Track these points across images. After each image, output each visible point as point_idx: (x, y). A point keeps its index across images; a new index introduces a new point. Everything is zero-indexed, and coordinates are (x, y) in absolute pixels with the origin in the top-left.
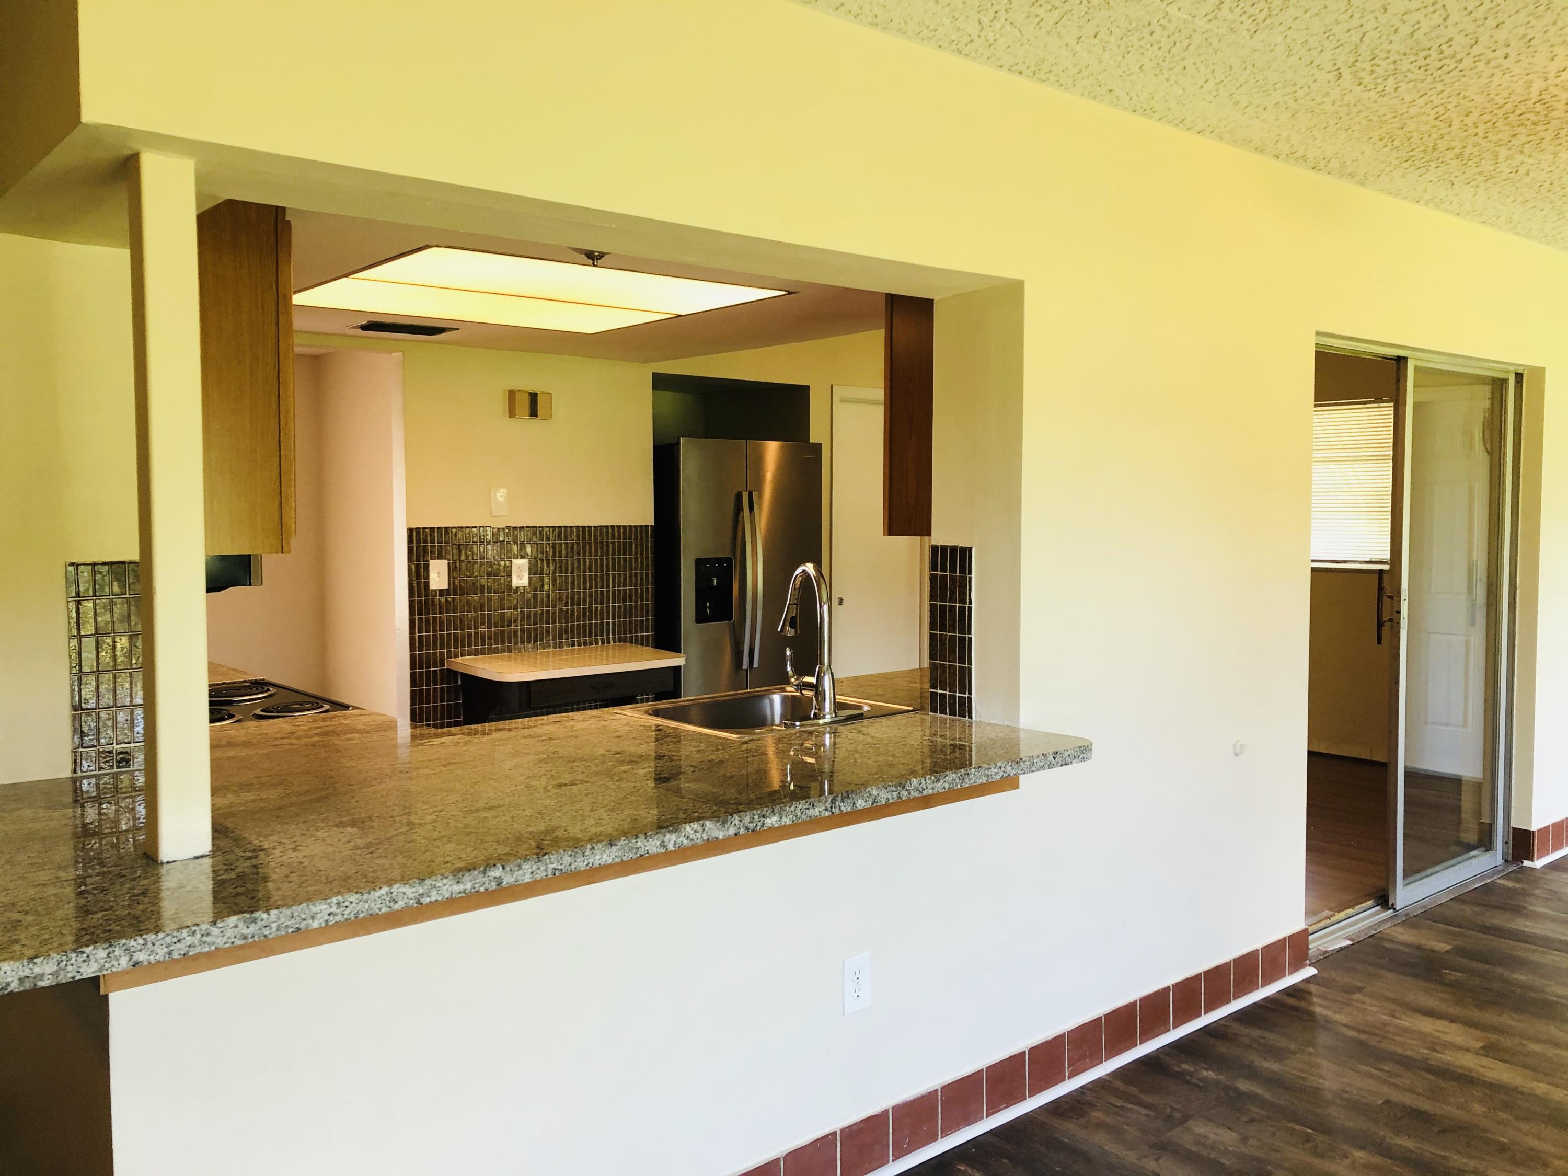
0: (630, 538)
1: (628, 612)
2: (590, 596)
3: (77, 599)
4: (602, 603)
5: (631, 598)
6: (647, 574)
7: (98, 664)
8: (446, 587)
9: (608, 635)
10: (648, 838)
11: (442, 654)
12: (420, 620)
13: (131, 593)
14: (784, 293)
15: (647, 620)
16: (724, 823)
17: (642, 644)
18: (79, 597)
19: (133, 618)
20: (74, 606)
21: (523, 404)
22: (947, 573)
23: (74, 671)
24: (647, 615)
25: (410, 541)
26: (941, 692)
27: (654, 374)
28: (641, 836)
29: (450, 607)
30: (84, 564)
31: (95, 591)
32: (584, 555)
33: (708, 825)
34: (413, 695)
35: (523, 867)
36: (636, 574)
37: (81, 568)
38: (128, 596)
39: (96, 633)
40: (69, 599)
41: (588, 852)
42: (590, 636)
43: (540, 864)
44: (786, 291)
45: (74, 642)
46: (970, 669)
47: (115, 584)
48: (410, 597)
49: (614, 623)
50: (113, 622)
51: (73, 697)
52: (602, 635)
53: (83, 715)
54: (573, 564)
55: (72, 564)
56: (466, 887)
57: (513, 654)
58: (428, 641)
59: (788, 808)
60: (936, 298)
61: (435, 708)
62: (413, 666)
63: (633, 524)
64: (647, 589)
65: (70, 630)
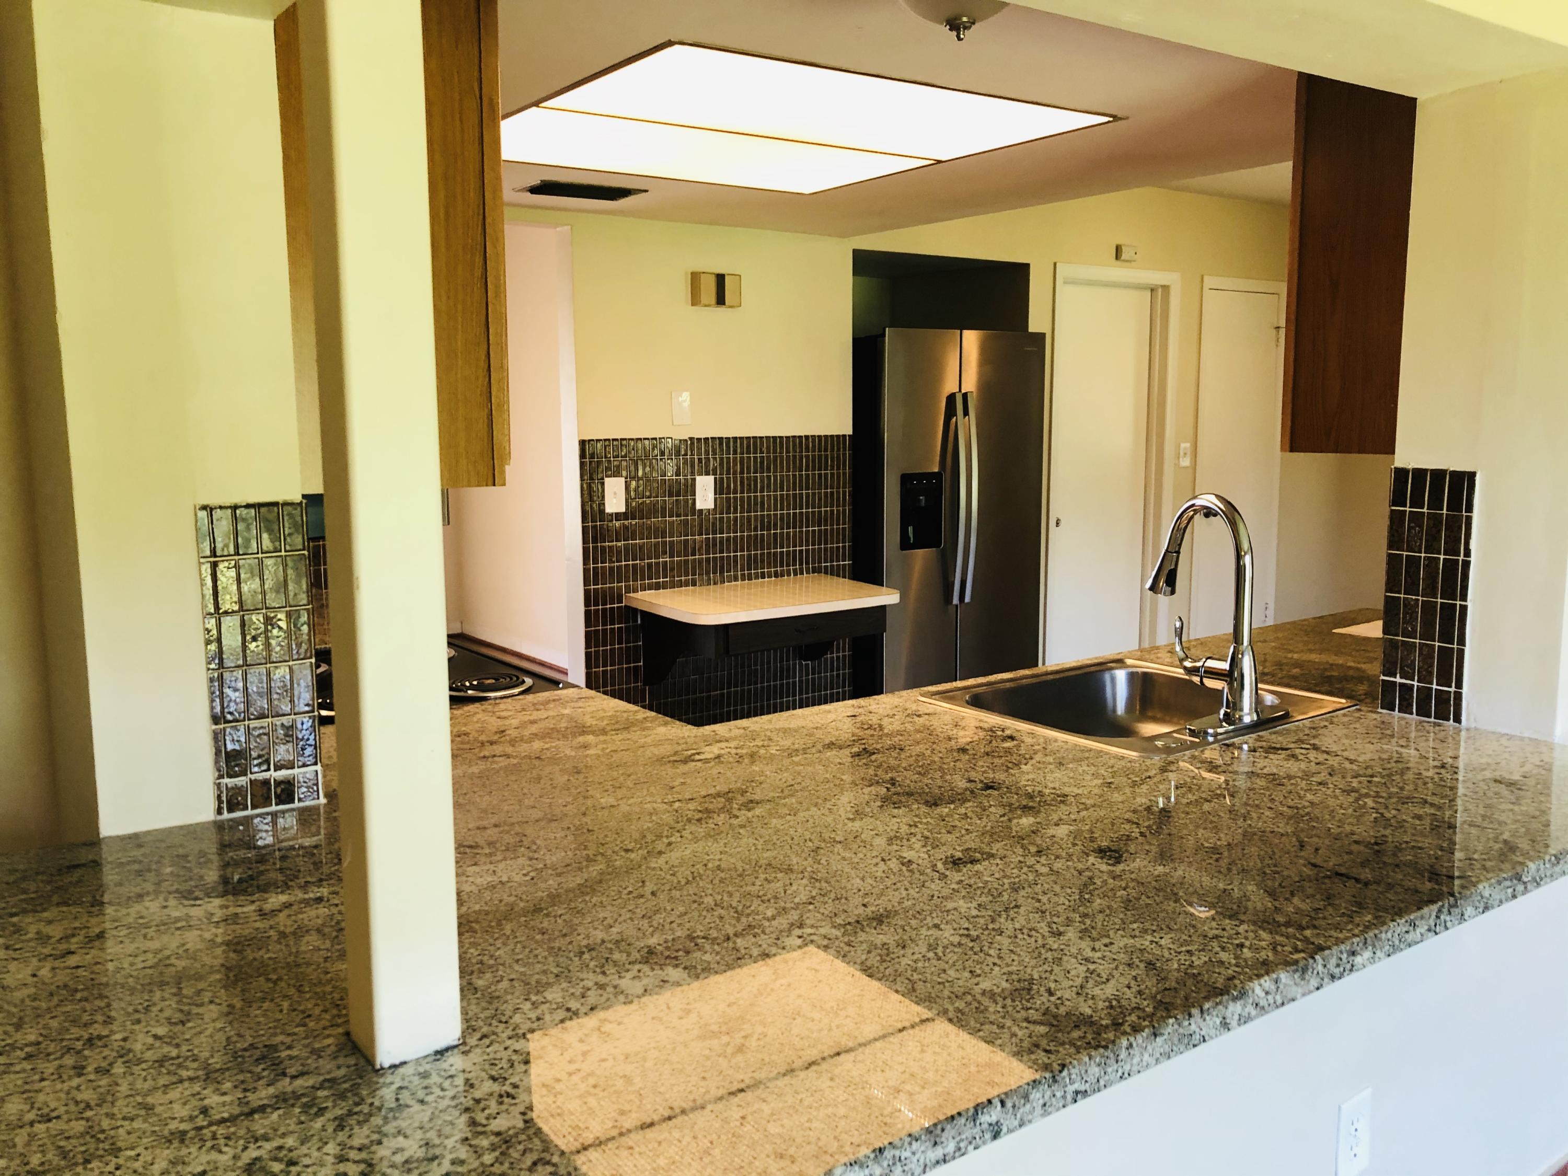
0: (826, 450)
1: (823, 537)
2: (782, 519)
3: (212, 559)
4: (795, 527)
5: (826, 520)
6: (844, 493)
7: (245, 657)
8: (623, 510)
9: (801, 564)
10: (1205, 1015)
11: (620, 588)
12: (595, 548)
13: (288, 548)
14: (1106, 119)
15: (844, 547)
16: (1304, 970)
17: (838, 576)
18: (215, 556)
19: (291, 586)
20: (209, 571)
21: (709, 289)
22: (1425, 510)
23: (213, 666)
24: (844, 542)
25: (582, 455)
26: (1404, 681)
27: (854, 251)
28: (1195, 1011)
29: (626, 533)
30: (221, 507)
31: (237, 547)
32: (775, 471)
33: (1284, 980)
34: (588, 635)
35: (1032, 1097)
36: (832, 493)
37: (217, 514)
38: (283, 553)
39: (241, 608)
40: (202, 560)
41: (1123, 1054)
42: (782, 566)
43: (1054, 1088)
44: (1110, 116)
45: (211, 623)
46: (1461, 653)
47: (265, 536)
48: (583, 522)
49: (807, 551)
50: (264, 593)
51: (212, 708)
52: (795, 565)
53: (228, 730)
54: (762, 481)
55: (204, 508)
56: (946, 1151)
57: (697, 588)
58: (604, 574)
59: (1383, 935)
60: (1421, 95)
61: (612, 650)
62: (587, 603)
63: (829, 434)
64: (844, 511)
65: (204, 606)
